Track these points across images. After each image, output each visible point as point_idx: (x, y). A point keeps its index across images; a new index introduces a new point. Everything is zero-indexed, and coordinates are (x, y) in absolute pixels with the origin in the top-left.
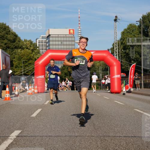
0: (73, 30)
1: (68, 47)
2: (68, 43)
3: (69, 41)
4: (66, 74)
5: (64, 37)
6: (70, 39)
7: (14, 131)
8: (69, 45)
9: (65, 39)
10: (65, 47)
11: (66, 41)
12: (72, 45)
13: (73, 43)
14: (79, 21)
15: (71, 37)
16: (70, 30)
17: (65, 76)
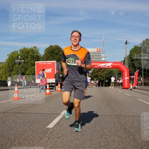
0: (100, 49)
1: (96, 59)
2: (96, 57)
3: (97, 56)
4: (94, 76)
5: (94, 53)
6: (98, 55)
7: (63, 111)
8: (97, 58)
9: (94, 55)
10: (94, 60)
11: (95, 56)
12: (99, 58)
13: (99, 57)
14: (103, 44)
15: (98, 54)
16: (97, 49)
17: (94, 78)
